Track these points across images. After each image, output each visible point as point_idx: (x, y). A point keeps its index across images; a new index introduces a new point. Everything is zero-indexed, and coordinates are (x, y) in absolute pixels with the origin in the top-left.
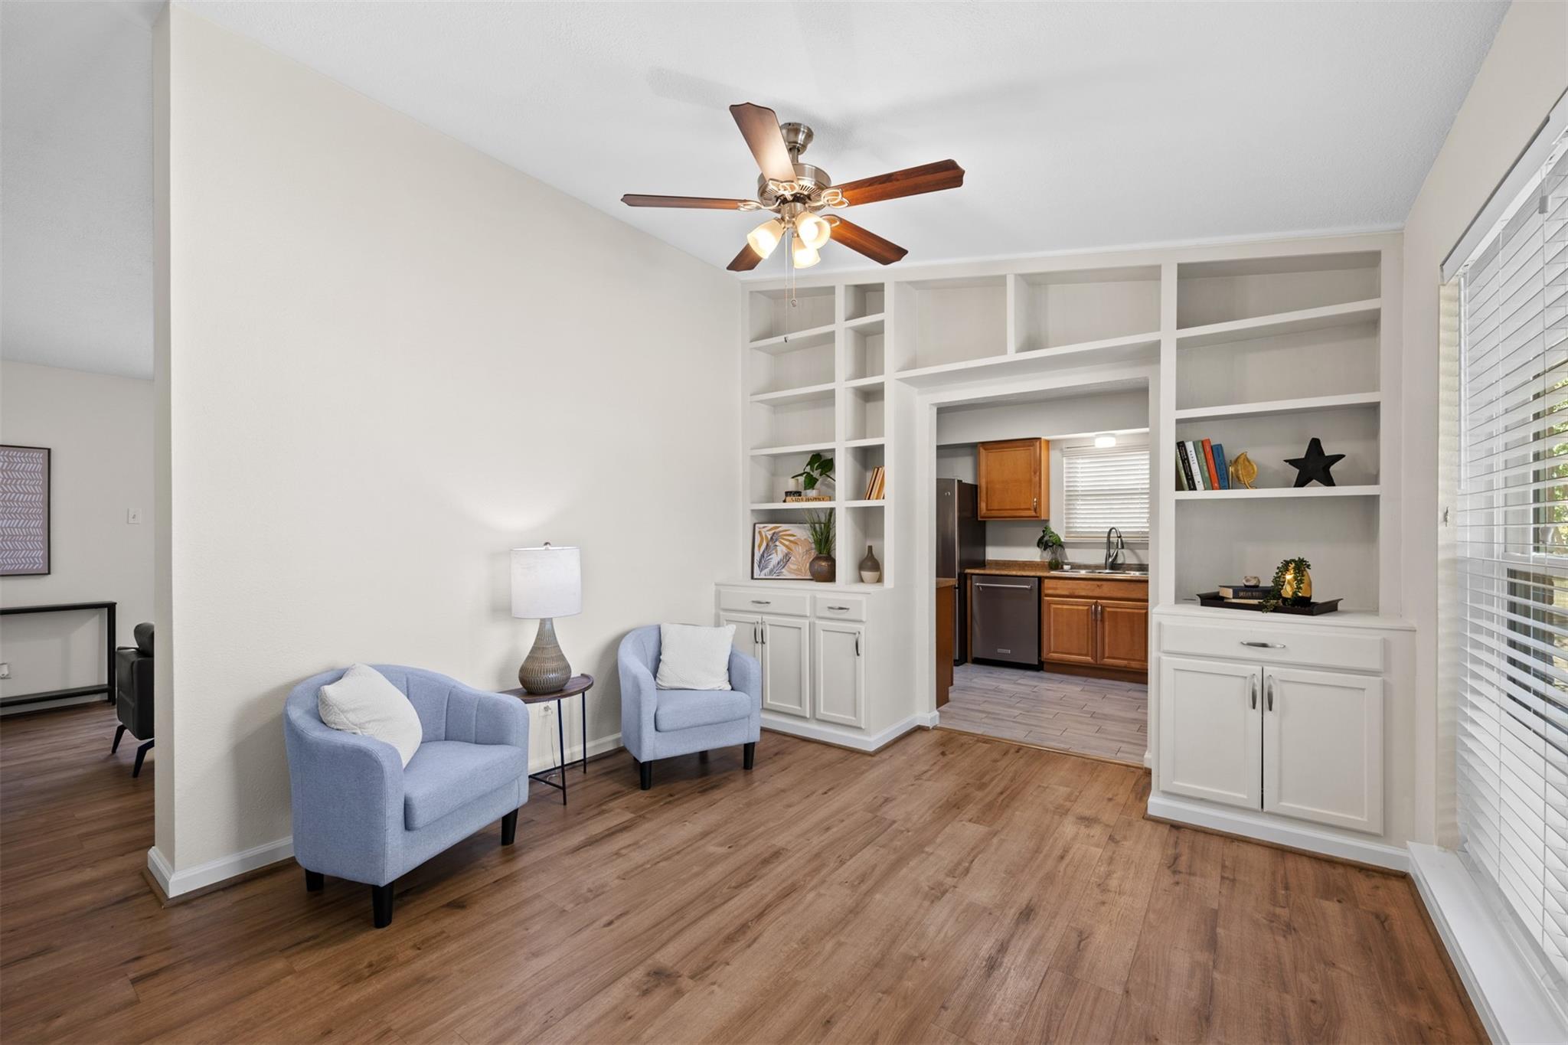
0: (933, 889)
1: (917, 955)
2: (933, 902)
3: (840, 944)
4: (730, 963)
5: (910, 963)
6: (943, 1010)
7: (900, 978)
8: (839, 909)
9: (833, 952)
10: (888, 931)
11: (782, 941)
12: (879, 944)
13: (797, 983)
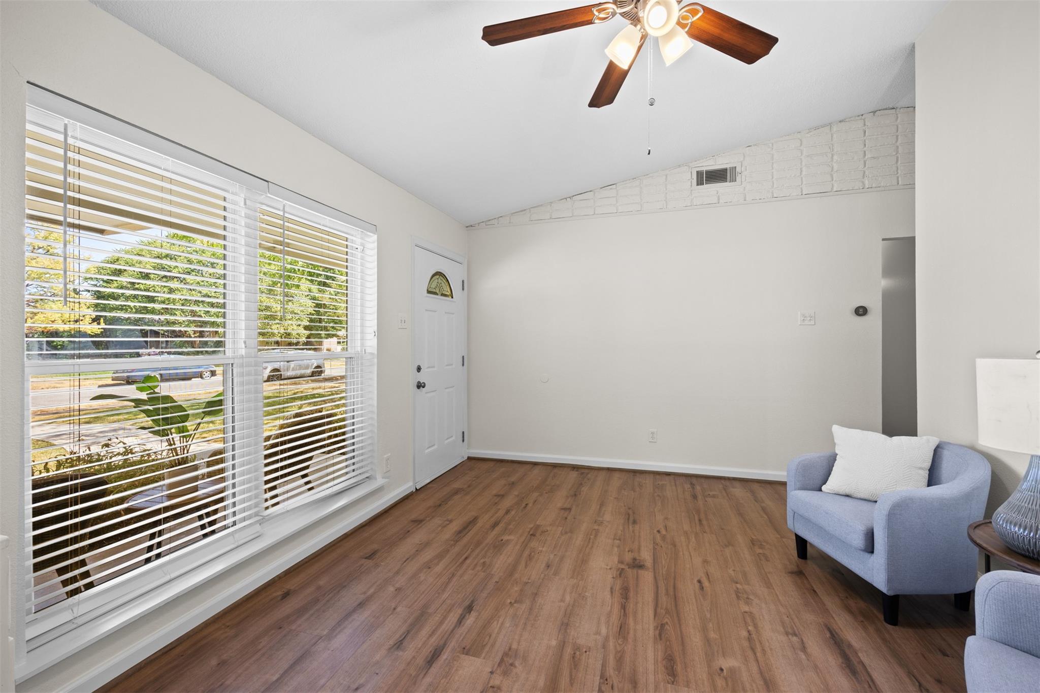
0: (512, 665)
1: (515, 605)
2: (510, 649)
3: (562, 600)
4: (612, 579)
5: (518, 599)
6: (497, 581)
7: (521, 590)
8: (577, 625)
9: (563, 595)
10: (536, 616)
11: (596, 595)
12: (539, 606)
13: (572, 577)
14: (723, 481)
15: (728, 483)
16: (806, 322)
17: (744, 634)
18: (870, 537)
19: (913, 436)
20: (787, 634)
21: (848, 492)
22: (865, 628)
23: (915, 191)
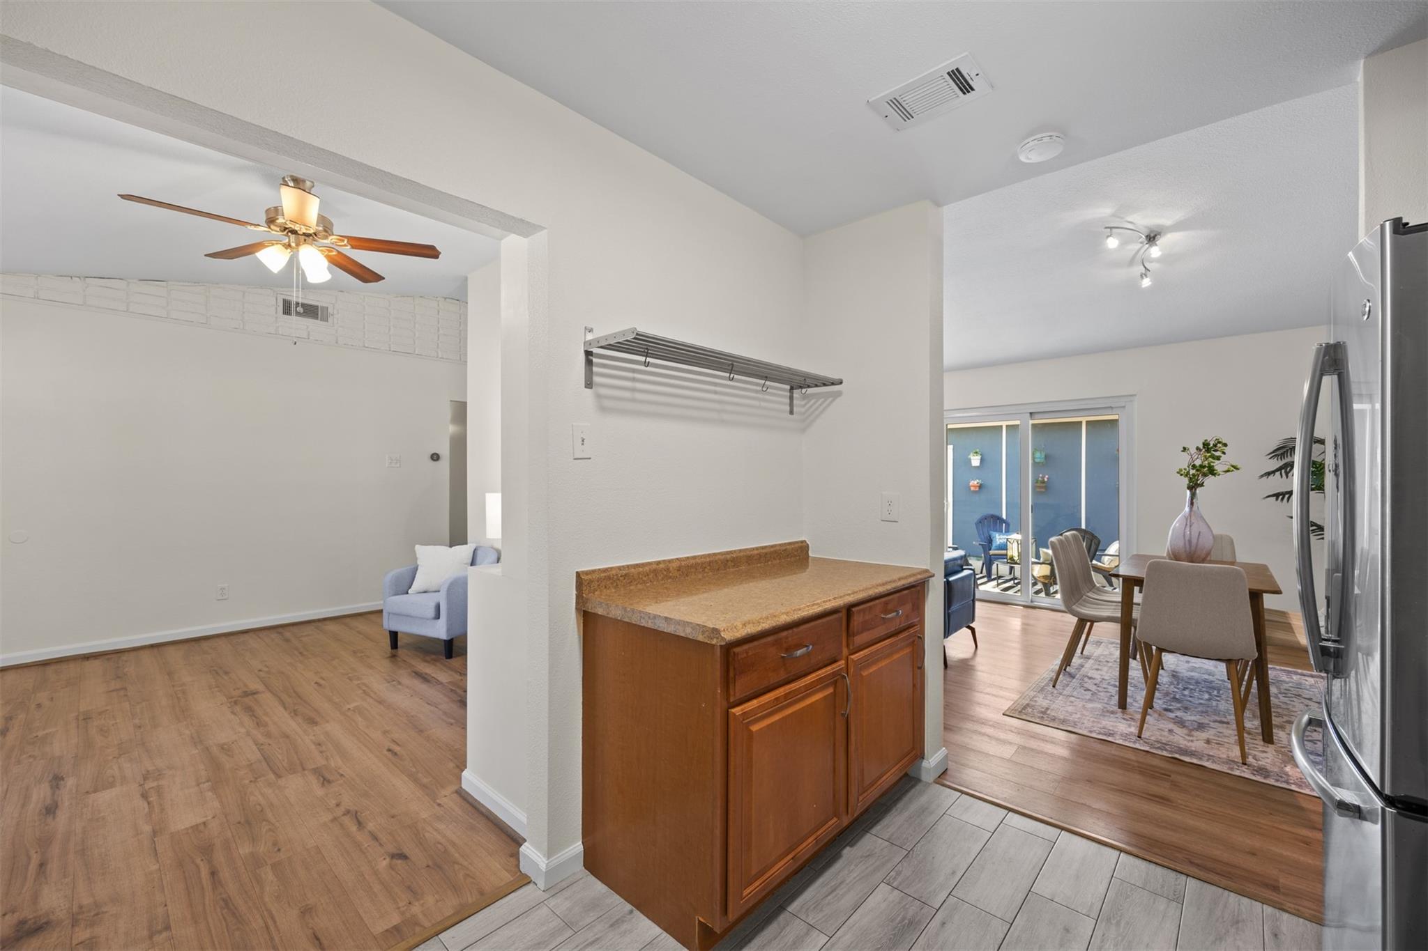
14: (313, 624)
15: (320, 624)
16: (393, 465)
17: (361, 691)
18: (438, 607)
19: (463, 544)
20: (389, 682)
21: (425, 589)
22: (436, 666)
23: (466, 367)
